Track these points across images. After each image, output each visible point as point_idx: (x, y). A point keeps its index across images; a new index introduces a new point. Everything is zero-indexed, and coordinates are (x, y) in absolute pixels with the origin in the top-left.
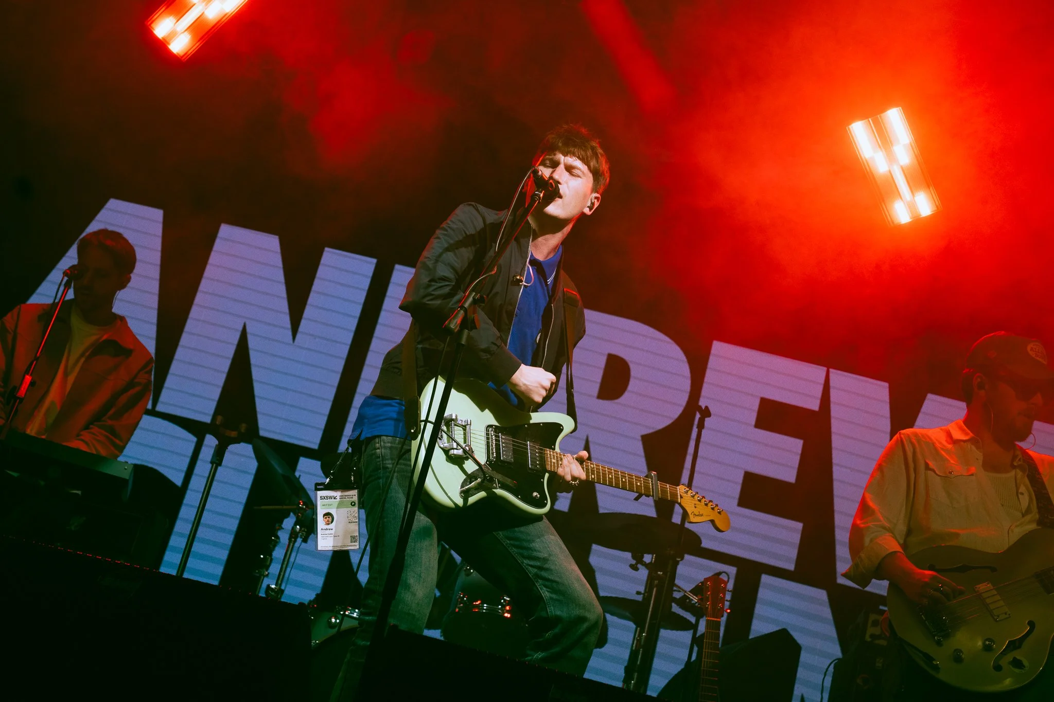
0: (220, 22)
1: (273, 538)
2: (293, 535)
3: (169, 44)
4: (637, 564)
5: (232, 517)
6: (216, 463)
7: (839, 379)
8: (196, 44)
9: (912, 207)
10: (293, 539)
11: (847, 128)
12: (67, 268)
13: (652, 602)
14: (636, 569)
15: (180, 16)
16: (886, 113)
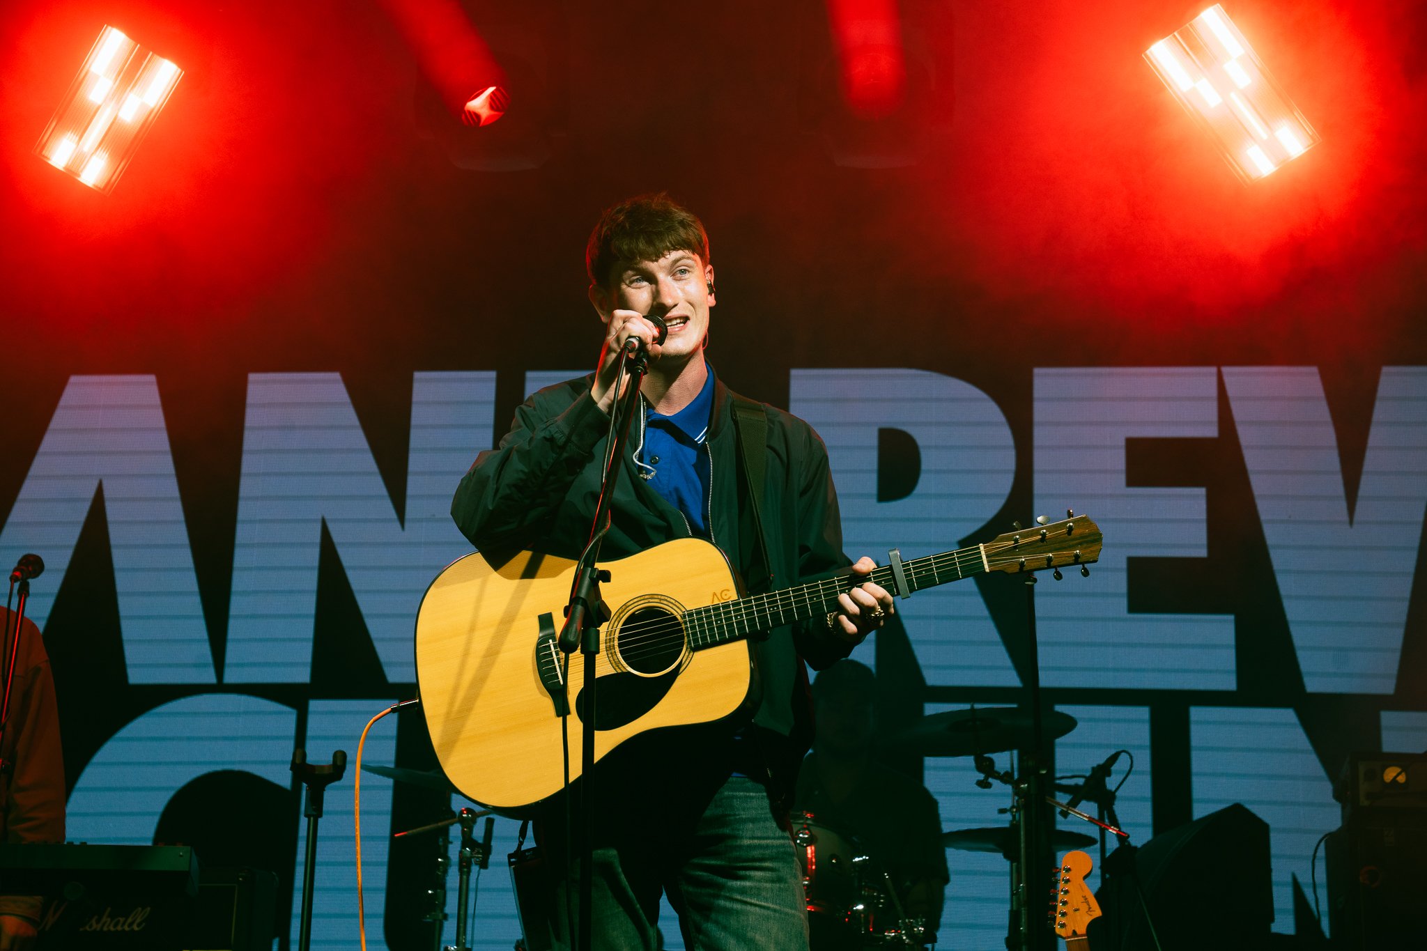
0: (147, 125)
1: (440, 860)
2: (465, 866)
3: (79, 176)
4: (986, 778)
5: (379, 813)
6: (313, 816)
7: (1239, 379)
8: (120, 164)
9: (1272, 147)
10: (465, 870)
11: (1143, 56)
12: (15, 565)
13: (1022, 833)
14: (988, 785)
15: (82, 131)
16: (1197, 18)
